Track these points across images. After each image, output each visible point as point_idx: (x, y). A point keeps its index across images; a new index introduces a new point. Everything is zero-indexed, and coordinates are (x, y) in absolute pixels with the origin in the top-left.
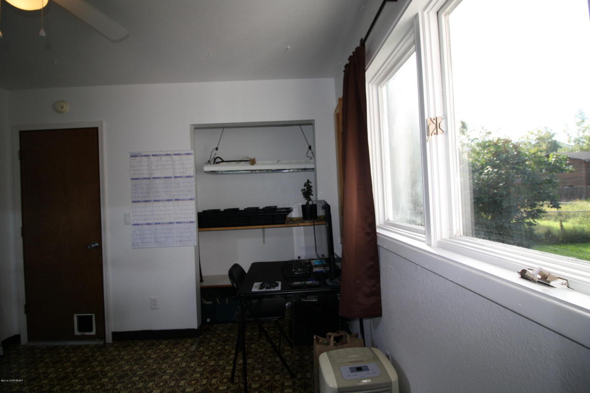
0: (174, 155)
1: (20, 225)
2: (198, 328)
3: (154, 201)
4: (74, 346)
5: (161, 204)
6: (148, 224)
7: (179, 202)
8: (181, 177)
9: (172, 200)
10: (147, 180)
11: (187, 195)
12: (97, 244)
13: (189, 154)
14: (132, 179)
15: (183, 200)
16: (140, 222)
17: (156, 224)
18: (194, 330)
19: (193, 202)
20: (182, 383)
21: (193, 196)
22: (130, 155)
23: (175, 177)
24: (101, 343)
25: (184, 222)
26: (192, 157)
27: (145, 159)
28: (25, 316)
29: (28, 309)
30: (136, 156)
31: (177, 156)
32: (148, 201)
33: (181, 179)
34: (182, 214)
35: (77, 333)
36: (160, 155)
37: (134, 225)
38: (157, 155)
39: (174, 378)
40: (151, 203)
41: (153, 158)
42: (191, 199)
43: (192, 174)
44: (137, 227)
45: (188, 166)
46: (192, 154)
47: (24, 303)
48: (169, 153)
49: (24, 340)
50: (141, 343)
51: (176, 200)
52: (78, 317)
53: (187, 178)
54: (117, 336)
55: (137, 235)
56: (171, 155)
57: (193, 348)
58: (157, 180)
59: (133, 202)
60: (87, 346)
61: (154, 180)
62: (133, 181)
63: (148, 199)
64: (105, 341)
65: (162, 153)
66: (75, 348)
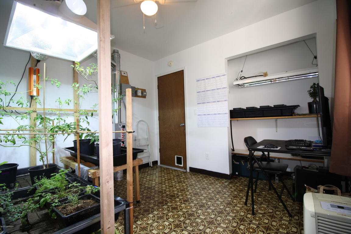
0: (217, 77)
1: (158, 116)
2: (230, 174)
3: (207, 103)
4: (174, 169)
5: (210, 104)
6: (204, 115)
7: (219, 102)
8: (220, 89)
9: (216, 102)
10: (204, 92)
11: (223, 98)
12: (184, 124)
13: (224, 75)
14: (197, 92)
15: (221, 101)
16: (201, 114)
17: (208, 115)
18: (228, 175)
19: (227, 102)
20: (199, 212)
21: (227, 99)
22: (196, 80)
23: (217, 89)
24: (185, 171)
25: (222, 114)
26: (226, 76)
27: (203, 81)
28: (159, 153)
29: (160, 150)
30: (199, 81)
31: (218, 77)
32: (204, 103)
33: (220, 90)
34: (221, 109)
35: (176, 164)
36: (210, 78)
37: (198, 115)
38: (208, 79)
39: (196, 207)
40: (205, 104)
41: (206, 80)
42: (225, 101)
43: (226, 86)
44: (199, 116)
45: (224, 82)
46: (226, 75)
47: (159, 148)
48: (214, 76)
49: (159, 163)
50: (201, 175)
51: (218, 101)
52: (177, 157)
53: (223, 89)
54: (192, 169)
55: (199, 120)
56: (215, 77)
57: (226, 184)
58: (208, 91)
59: (198, 104)
60: (180, 171)
61: (207, 92)
62: (198, 93)
63: (204, 102)
64: (186, 171)
65: (211, 77)
66: (175, 170)
